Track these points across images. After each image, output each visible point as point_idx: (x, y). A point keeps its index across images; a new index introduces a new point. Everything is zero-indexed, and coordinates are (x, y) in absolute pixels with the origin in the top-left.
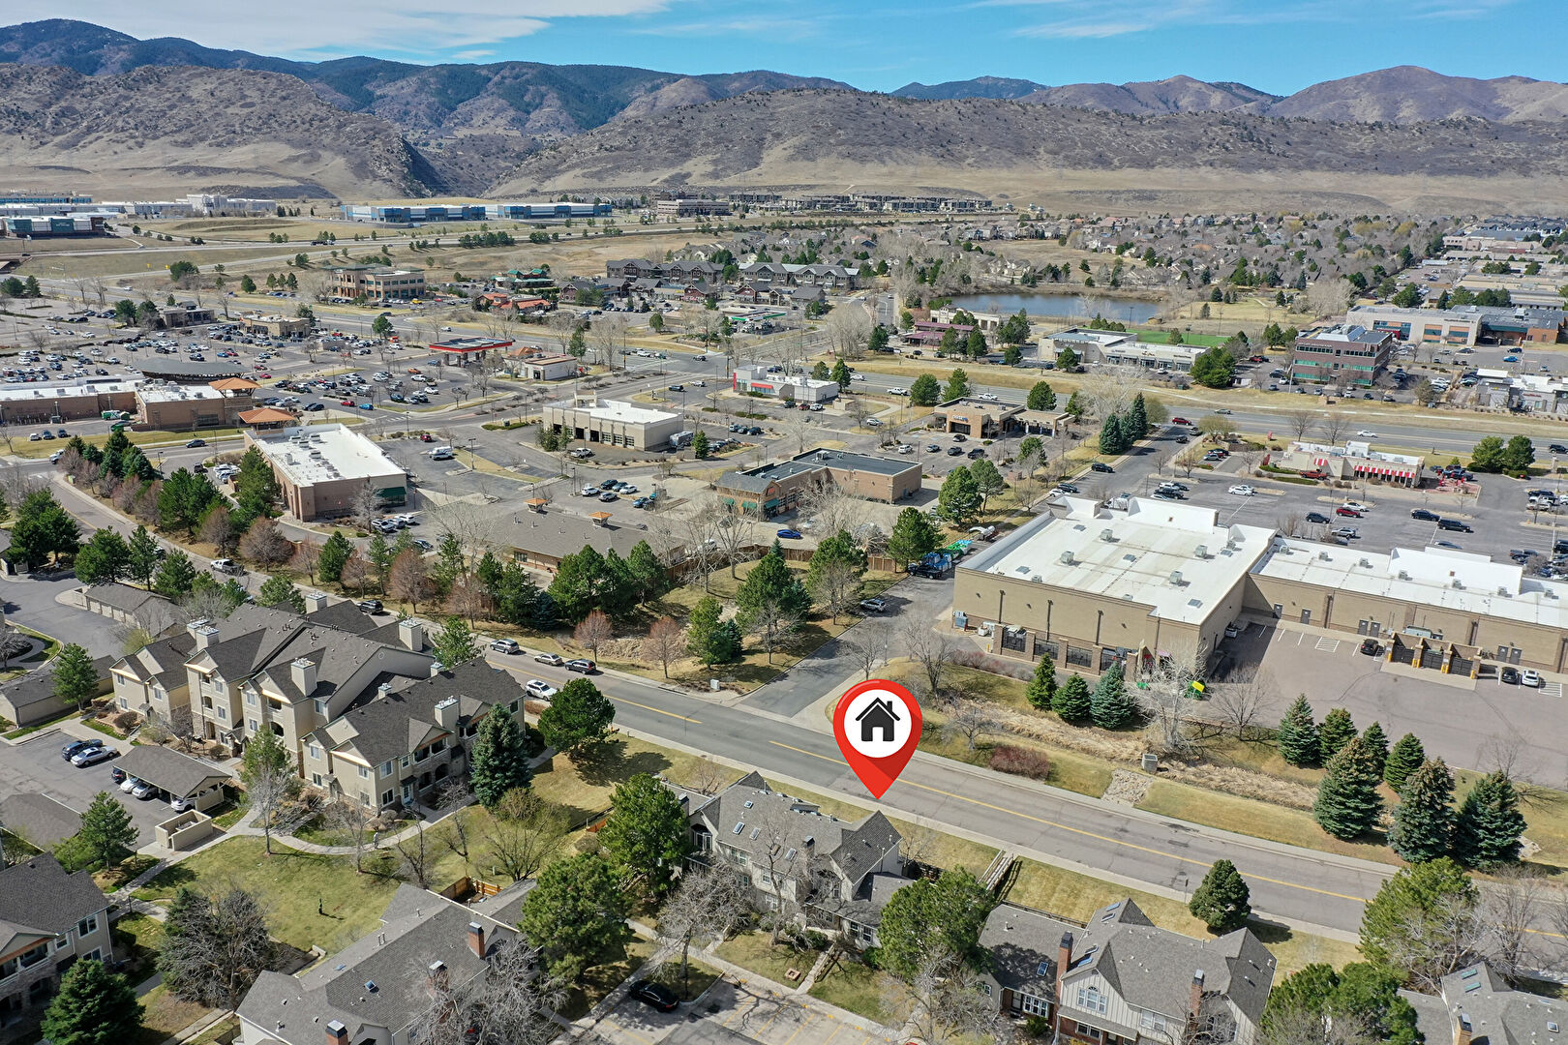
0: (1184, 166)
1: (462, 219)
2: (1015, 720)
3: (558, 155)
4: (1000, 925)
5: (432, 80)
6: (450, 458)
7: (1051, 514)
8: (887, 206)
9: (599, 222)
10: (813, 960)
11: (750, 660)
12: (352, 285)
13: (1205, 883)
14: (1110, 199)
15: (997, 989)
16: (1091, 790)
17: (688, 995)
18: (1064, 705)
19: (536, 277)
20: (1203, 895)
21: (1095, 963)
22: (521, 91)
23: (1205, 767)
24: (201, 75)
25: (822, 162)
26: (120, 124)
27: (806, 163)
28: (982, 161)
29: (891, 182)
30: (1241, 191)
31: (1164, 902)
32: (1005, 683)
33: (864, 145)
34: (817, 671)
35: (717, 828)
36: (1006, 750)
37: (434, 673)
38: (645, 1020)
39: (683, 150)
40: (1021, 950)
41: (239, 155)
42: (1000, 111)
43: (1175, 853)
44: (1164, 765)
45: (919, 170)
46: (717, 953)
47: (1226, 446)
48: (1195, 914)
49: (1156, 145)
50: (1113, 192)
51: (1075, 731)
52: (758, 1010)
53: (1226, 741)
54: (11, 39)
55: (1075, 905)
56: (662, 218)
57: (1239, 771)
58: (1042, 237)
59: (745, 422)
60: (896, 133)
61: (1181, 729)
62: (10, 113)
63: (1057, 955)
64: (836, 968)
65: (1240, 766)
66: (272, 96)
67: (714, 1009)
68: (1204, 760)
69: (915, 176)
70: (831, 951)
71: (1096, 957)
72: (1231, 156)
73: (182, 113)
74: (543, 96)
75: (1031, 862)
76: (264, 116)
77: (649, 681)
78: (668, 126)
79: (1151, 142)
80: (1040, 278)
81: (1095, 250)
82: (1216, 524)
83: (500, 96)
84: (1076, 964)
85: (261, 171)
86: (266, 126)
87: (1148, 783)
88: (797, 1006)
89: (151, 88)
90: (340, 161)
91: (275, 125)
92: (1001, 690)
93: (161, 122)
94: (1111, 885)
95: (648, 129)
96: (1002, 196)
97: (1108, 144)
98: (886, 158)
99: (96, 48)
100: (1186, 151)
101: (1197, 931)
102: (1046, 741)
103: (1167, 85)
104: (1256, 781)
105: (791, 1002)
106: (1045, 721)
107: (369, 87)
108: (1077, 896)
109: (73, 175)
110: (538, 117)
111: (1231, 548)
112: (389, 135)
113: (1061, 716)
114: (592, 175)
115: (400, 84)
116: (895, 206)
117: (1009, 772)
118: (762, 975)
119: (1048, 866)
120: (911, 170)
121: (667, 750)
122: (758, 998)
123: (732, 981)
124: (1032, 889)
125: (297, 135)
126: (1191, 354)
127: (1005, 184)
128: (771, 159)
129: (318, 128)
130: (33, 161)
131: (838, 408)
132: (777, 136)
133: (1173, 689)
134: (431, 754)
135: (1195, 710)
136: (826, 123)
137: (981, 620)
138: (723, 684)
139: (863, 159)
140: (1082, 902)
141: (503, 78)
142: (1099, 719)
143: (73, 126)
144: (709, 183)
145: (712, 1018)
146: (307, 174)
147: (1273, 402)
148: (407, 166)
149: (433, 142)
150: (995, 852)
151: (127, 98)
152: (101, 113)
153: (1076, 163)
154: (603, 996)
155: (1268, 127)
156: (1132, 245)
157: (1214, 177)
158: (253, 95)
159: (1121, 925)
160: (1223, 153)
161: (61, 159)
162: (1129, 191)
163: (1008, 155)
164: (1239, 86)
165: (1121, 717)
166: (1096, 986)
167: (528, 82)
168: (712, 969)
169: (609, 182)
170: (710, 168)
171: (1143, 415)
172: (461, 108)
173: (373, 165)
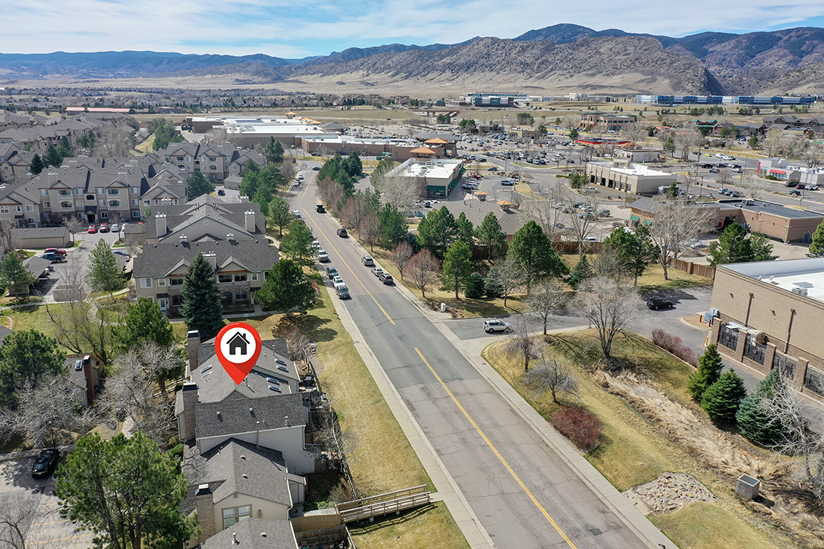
5: (744, 41)
16: (622, 480)
22: (801, 43)
26: (565, 67)
32: (684, 369)
54: (541, 34)
62: (522, 63)
66: (640, 49)
73: (593, 61)
74: (814, 47)
75: (444, 511)
76: (634, 59)
77: (411, 296)
83: (785, 48)
85: (623, 87)
86: (632, 65)
89: (583, 48)
90: (667, 81)
91: (638, 64)
92: (675, 374)
93: (583, 65)
99: (575, 36)
107: (706, 47)
112: (698, 67)
115: (724, 44)
138: (450, 308)
148: (704, 83)
158: (631, 49)
172: (759, 56)
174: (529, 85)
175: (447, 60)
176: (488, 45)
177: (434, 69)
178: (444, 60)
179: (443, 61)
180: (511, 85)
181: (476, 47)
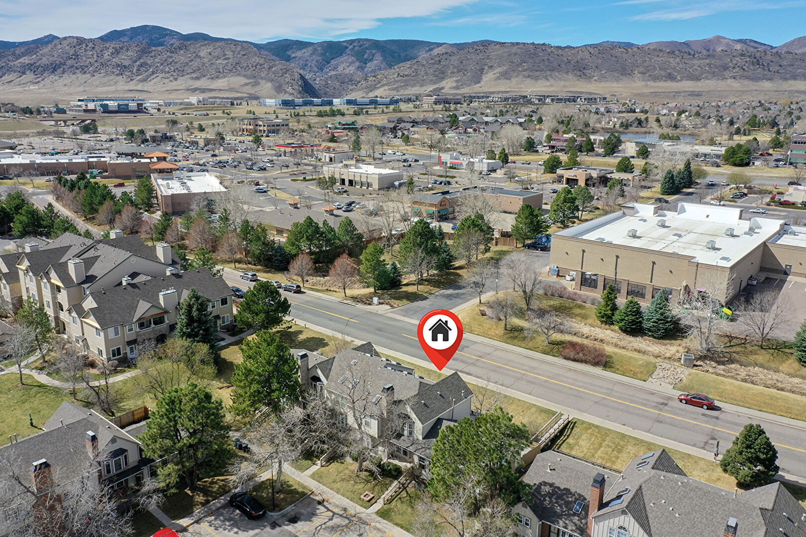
0: (718, 79)
1: (321, 105)
2: (586, 330)
3: (376, 80)
4: (544, 466)
5: (319, 49)
6: (265, 192)
7: (624, 213)
8: (548, 100)
9: (392, 107)
10: (386, 487)
11: (404, 289)
12: (251, 127)
13: (735, 443)
14: (674, 96)
15: (536, 523)
16: (639, 375)
17: (275, 506)
18: (622, 320)
19: (349, 125)
20: (733, 454)
21: (625, 504)
22: (363, 52)
23: (733, 366)
24: (206, 45)
25: (514, 80)
26: (167, 69)
27: (505, 81)
28: (602, 78)
29: (551, 89)
30: (752, 90)
31: (696, 460)
32: (580, 307)
33: (537, 71)
34: (449, 297)
35: (327, 378)
36: (573, 345)
37: (168, 273)
38: (235, 524)
39: (441, 75)
40: (558, 488)
41: (221, 83)
42: (613, 52)
43: (707, 422)
44: (699, 363)
45: (567, 83)
46: (313, 476)
47: (745, 191)
48: (725, 471)
49: (702, 68)
50: (676, 92)
51: (631, 339)
52: (331, 523)
53: (749, 348)
54: (125, 35)
55: (617, 458)
56: (425, 107)
57: (761, 369)
58: (634, 112)
59: (443, 179)
60: (555, 65)
61: (713, 339)
62: (118, 66)
63: (591, 495)
64: (404, 494)
65: (762, 366)
66: (238, 54)
67: (294, 520)
68: (731, 361)
69: (565, 86)
70: (402, 479)
71: (627, 498)
72: (746, 73)
73: (196, 64)
74: (373, 55)
75: (583, 422)
76: (234, 64)
77: (334, 298)
78: (434, 64)
79: (699, 66)
80: (631, 126)
81: (665, 115)
82: (740, 218)
83: (352, 56)
84: (607, 504)
85: (231, 90)
86: (235, 69)
87: (685, 374)
88: (365, 523)
89: (182, 52)
90: (269, 85)
91: (239, 68)
92: (578, 311)
93: (186, 68)
94: (650, 444)
95: (423, 65)
96: (613, 95)
97: (674, 68)
98: (549, 77)
99: (163, 38)
100: (720, 70)
101: (727, 484)
102: (608, 343)
103: (710, 41)
104: (775, 377)
105: (360, 519)
106: (608, 332)
107: (289, 53)
108: (620, 451)
109: (143, 93)
110: (370, 66)
111: (751, 231)
112: (293, 72)
113: (621, 329)
114: (393, 89)
115: (303, 51)
116: (552, 100)
117: (575, 360)
118: (343, 495)
119: (597, 427)
120: (563, 83)
121: (328, 336)
122: (334, 513)
123: (318, 498)
124: (582, 443)
125: (249, 73)
126: (722, 151)
127: (615, 89)
128: (487, 79)
129: (259, 69)
130: (127, 88)
131: (500, 173)
132: (491, 67)
133: (708, 313)
134: (153, 325)
135: (726, 326)
136: (517, 60)
137: (568, 271)
138: (381, 301)
139: (537, 78)
140: (623, 456)
141: (354, 47)
142: (650, 330)
143: (146, 71)
144: (454, 92)
145: (290, 528)
146: (253, 92)
147: (776, 173)
148: (301, 86)
149: (318, 79)
150: (554, 413)
151: (171, 57)
152: (159, 65)
153: (655, 79)
154: (208, 502)
155: (769, 57)
156: (686, 111)
157: (736, 85)
158: (229, 54)
159: (654, 471)
160: (741, 72)
161: (139, 87)
162: (686, 92)
163: (617, 75)
164: (751, 41)
165: (666, 329)
166: (626, 526)
167: (367, 48)
168: (304, 487)
169: (402, 92)
170: (455, 84)
171: (690, 173)
172: (333, 62)
173: (285, 87)
174: (131, 89)
175: (25, 60)
176: (74, 44)
177: (10, 70)
178: (21, 60)
179: (19, 61)
180: (112, 88)
181: (59, 47)
